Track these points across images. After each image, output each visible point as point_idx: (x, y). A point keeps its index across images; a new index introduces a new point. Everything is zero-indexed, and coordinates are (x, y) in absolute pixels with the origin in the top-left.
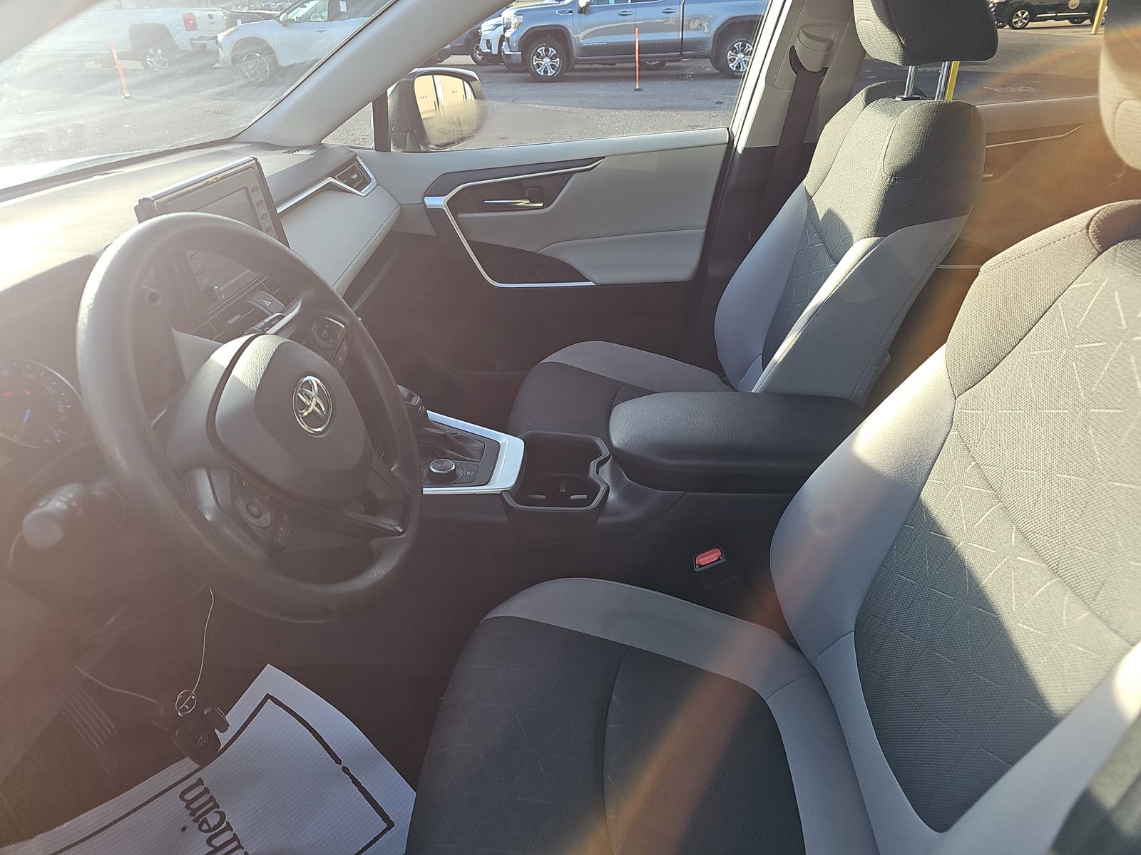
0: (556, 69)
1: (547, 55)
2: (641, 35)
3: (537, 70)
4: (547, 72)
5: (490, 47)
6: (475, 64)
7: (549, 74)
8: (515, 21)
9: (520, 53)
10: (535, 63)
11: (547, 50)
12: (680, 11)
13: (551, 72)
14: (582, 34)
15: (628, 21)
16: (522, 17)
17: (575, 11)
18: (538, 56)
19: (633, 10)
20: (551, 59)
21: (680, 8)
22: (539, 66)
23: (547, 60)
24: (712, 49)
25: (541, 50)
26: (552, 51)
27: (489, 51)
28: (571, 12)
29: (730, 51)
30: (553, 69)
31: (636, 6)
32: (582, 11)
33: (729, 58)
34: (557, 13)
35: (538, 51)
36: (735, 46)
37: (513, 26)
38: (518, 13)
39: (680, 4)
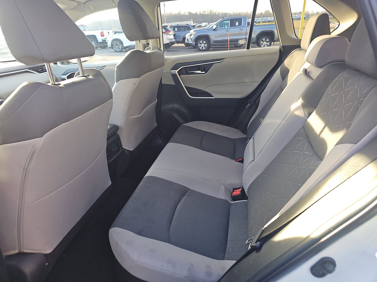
0: (206, 47)
1: (203, 43)
2: (230, 37)
3: (200, 48)
4: (203, 48)
5: (188, 41)
6: (185, 46)
7: (203, 49)
8: (193, 33)
9: (195, 43)
10: (199, 46)
11: (203, 42)
12: (245, 30)
13: (204, 48)
14: (214, 37)
15: (229, 33)
16: (196, 32)
17: (212, 30)
18: (200, 43)
19: (230, 29)
20: (204, 44)
21: (245, 29)
22: (200, 46)
23: (203, 45)
24: (256, 41)
25: (201, 42)
26: (205, 42)
27: (188, 42)
28: (211, 30)
29: (261, 41)
30: (205, 47)
31: (231, 28)
32: (214, 30)
33: (261, 43)
34: (206, 31)
35: (200, 42)
36: (263, 40)
37: (193, 35)
38: (194, 31)
39: (245, 27)
